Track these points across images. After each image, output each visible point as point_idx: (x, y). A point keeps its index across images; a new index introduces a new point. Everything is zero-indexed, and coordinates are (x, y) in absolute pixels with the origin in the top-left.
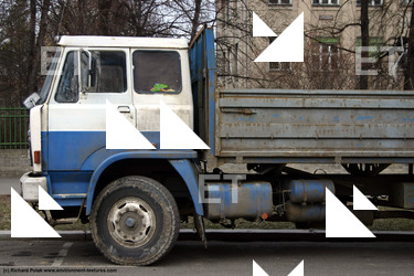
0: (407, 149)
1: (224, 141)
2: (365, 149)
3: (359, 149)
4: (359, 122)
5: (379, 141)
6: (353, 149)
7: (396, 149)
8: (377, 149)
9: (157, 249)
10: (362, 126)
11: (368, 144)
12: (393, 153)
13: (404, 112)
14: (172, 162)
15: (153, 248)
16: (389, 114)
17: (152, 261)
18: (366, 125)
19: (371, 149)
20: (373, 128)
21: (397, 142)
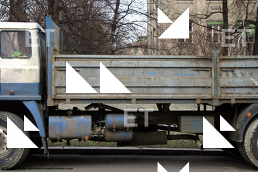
0: (180, 94)
1: (58, 89)
2: (152, 94)
3: (148, 94)
4: (148, 76)
5: (162, 89)
6: (144, 94)
7: (172, 94)
8: (160, 94)
9: (14, 159)
10: (150, 79)
11: (154, 90)
12: (170, 96)
13: (178, 69)
14: (24, 102)
15: (11, 159)
16: (168, 70)
17: (10, 167)
18: (153, 78)
19: (156, 94)
20: (157, 80)
21: (173, 89)
